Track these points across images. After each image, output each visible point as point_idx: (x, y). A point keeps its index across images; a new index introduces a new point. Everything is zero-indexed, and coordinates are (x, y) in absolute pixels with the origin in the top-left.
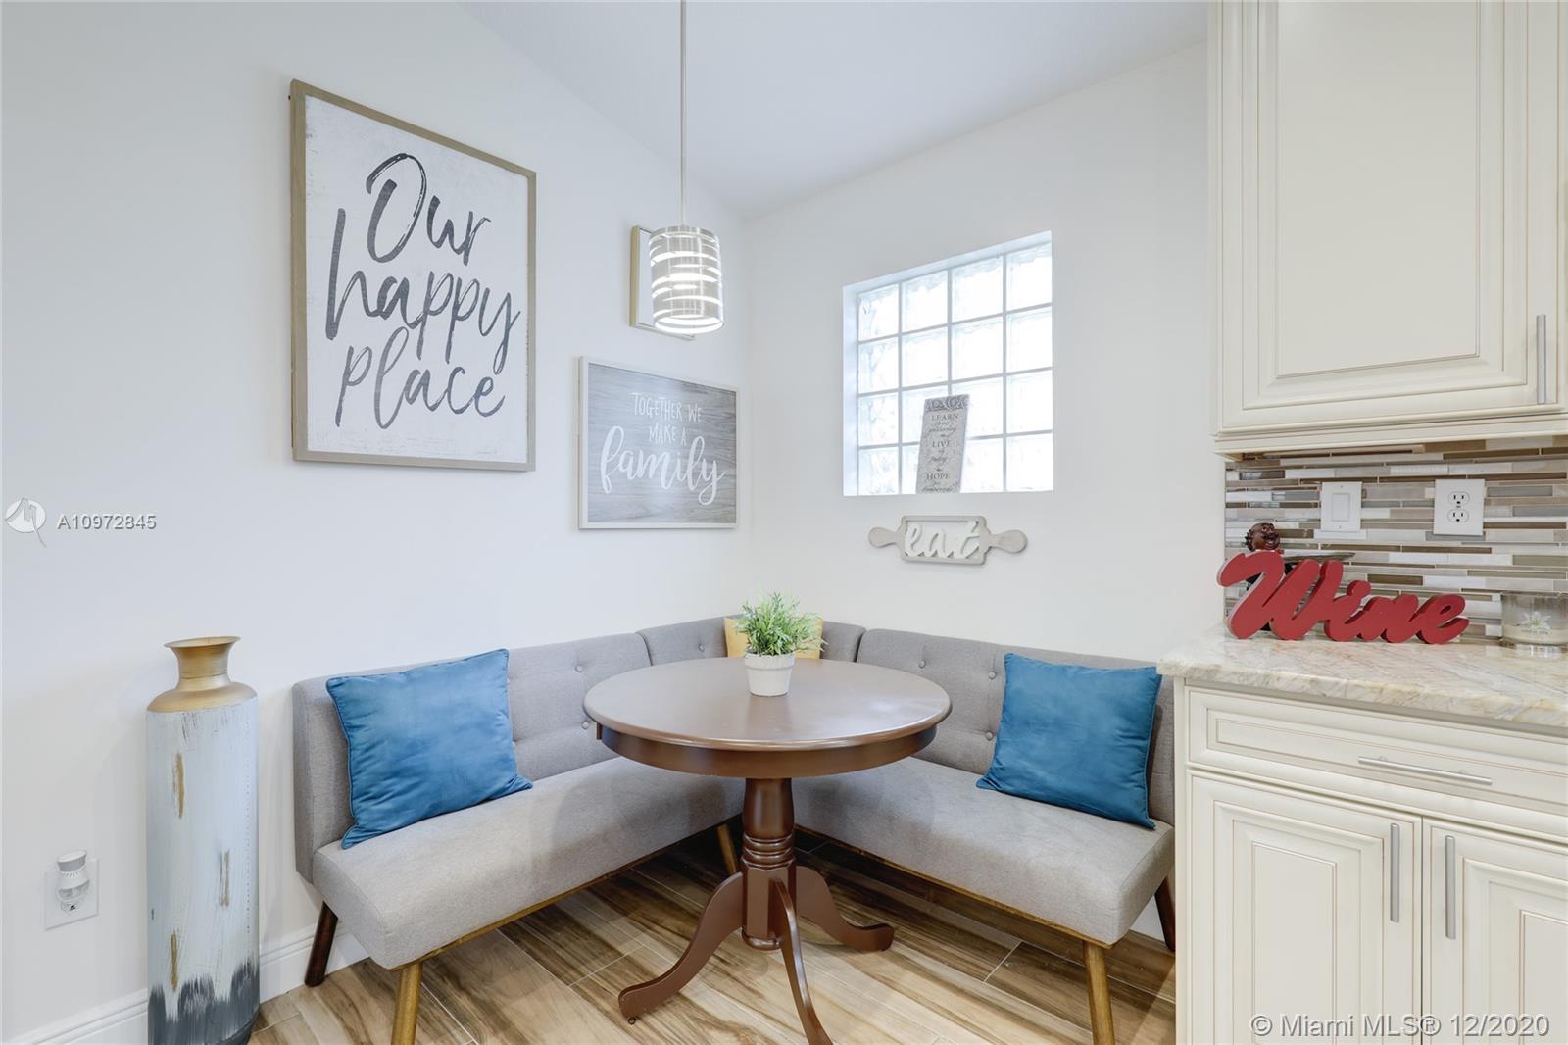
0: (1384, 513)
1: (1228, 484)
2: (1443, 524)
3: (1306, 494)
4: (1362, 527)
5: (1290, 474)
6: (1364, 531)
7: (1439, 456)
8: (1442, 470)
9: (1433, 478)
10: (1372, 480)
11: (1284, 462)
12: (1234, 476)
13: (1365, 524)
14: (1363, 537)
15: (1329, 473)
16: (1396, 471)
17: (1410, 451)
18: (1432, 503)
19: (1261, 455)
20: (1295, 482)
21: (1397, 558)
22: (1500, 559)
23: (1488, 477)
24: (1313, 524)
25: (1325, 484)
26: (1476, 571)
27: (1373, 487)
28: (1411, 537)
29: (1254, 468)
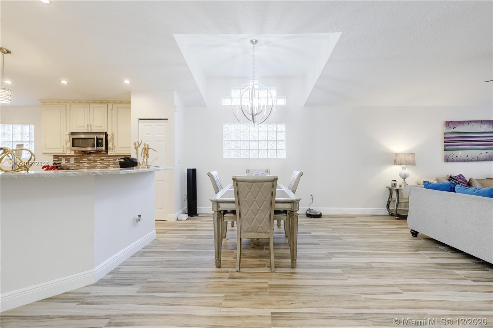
0: (67, 162)
2: (71, 163)
3: (60, 159)
5: (59, 157)
8: (71, 157)
12: (54, 157)
14: (65, 164)
15: (62, 157)
16: (68, 157)
18: (70, 160)
19: (56, 155)
21: (68, 166)
22: (75, 166)
23: (74, 158)
24: (61, 162)
25: (62, 159)
26: (73, 167)
27: (66, 159)
28: (69, 164)
29: (56, 157)
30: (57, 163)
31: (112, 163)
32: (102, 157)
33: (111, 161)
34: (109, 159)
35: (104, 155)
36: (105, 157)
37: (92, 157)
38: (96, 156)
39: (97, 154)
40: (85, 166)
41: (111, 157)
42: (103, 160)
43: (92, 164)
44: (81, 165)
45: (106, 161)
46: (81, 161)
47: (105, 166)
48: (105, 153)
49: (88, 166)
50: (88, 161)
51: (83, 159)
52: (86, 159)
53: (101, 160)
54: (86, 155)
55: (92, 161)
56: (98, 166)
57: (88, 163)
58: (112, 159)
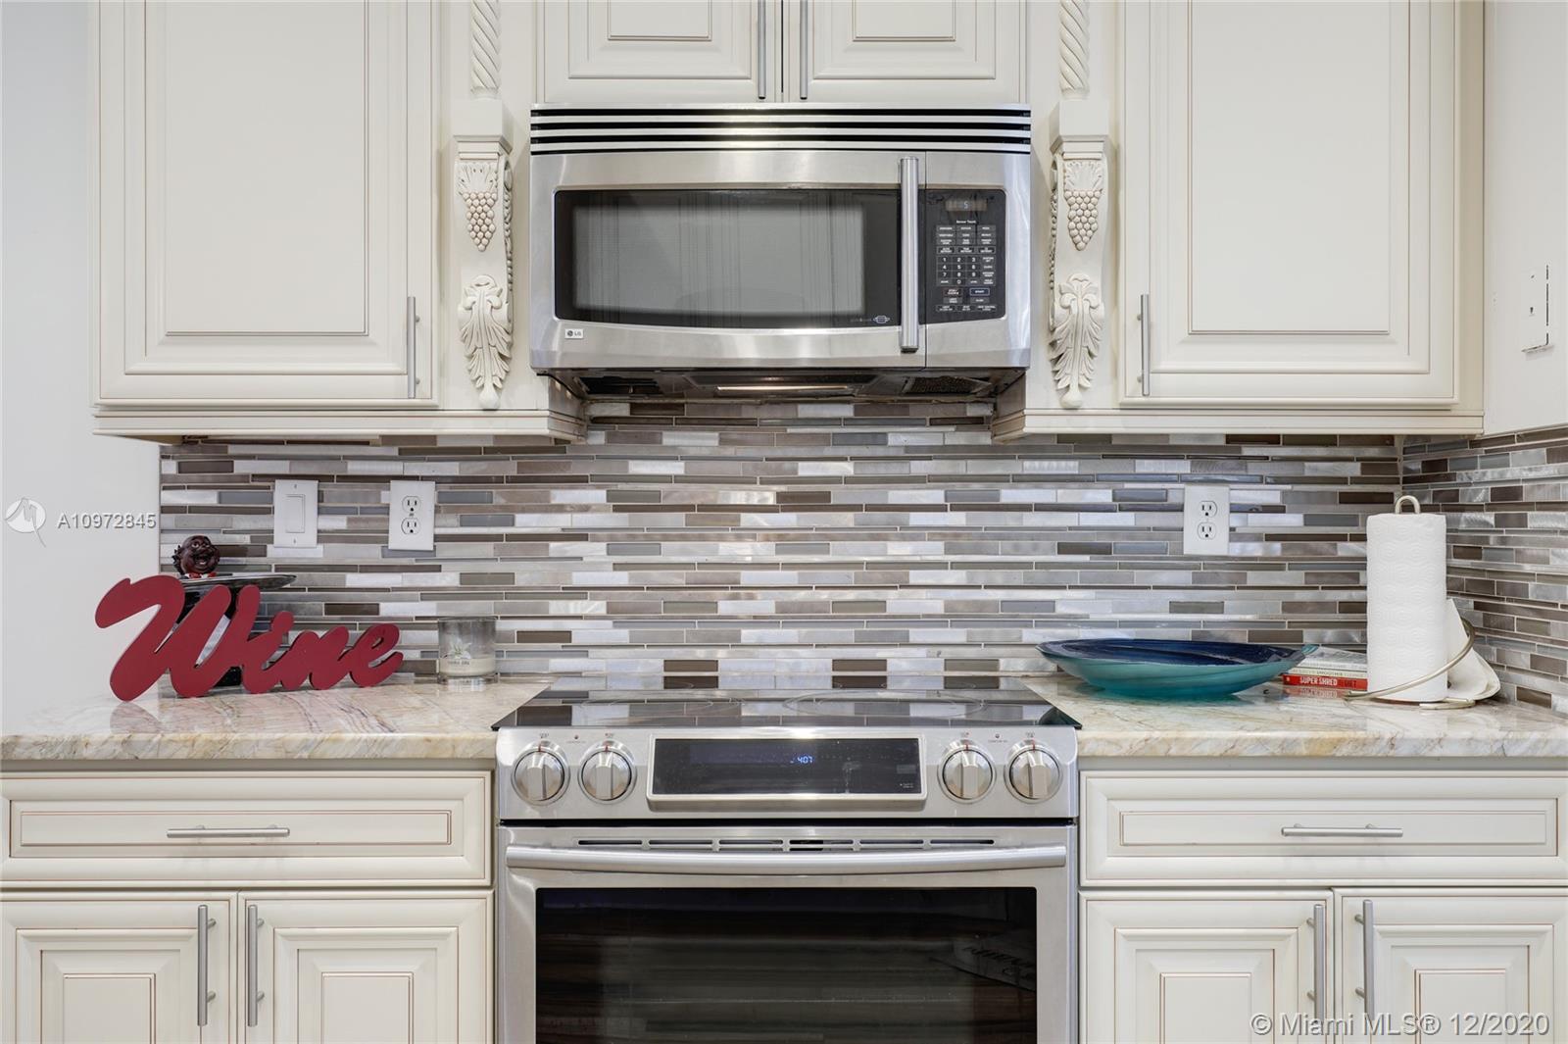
0: (339, 523)
1: (163, 478)
2: (398, 539)
3: (257, 495)
4: (320, 540)
5: (241, 467)
6: (321, 547)
7: (394, 451)
8: (395, 468)
9: (386, 479)
10: (329, 478)
11: (232, 450)
12: (171, 468)
13: (323, 537)
14: (318, 553)
15: (283, 467)
16: (355, 468)
17: (366, 443)
18: (386, 509)
19: (205, 438)
20: (244, 478)
21: (353, 580)
22: (448, 578)
23: (439, 480)
24: (264, 539)
25: (281, 489)
26: (428, 594)
27: (330, 488)
28: (371, 553)
29: (196, 457)
30: (216, 539)
31: (934, 550)
32: (805, 469)
33: (916, 519)
34: (898, 495)
35: (825, 440)
36: (847, 469)
37: (677, 468)
38: (730, 451)
39: (734, 433)
40: (579, 579)
41: (918, 468)
42: (817, 501)
43: (672, 552)
44: (527, 574)
45: (847, 519)
46: (527, 522)
47: (849, 576)
48: (847, 411)
49: (622, 578)
50: (622, 520)
51: (561, 496)
52: (597, 496)
53: (789, 502)
54: (598, 438)
55: (678, 519)
56: (747, 577)
57: (616, 542)
58: (936, 496)
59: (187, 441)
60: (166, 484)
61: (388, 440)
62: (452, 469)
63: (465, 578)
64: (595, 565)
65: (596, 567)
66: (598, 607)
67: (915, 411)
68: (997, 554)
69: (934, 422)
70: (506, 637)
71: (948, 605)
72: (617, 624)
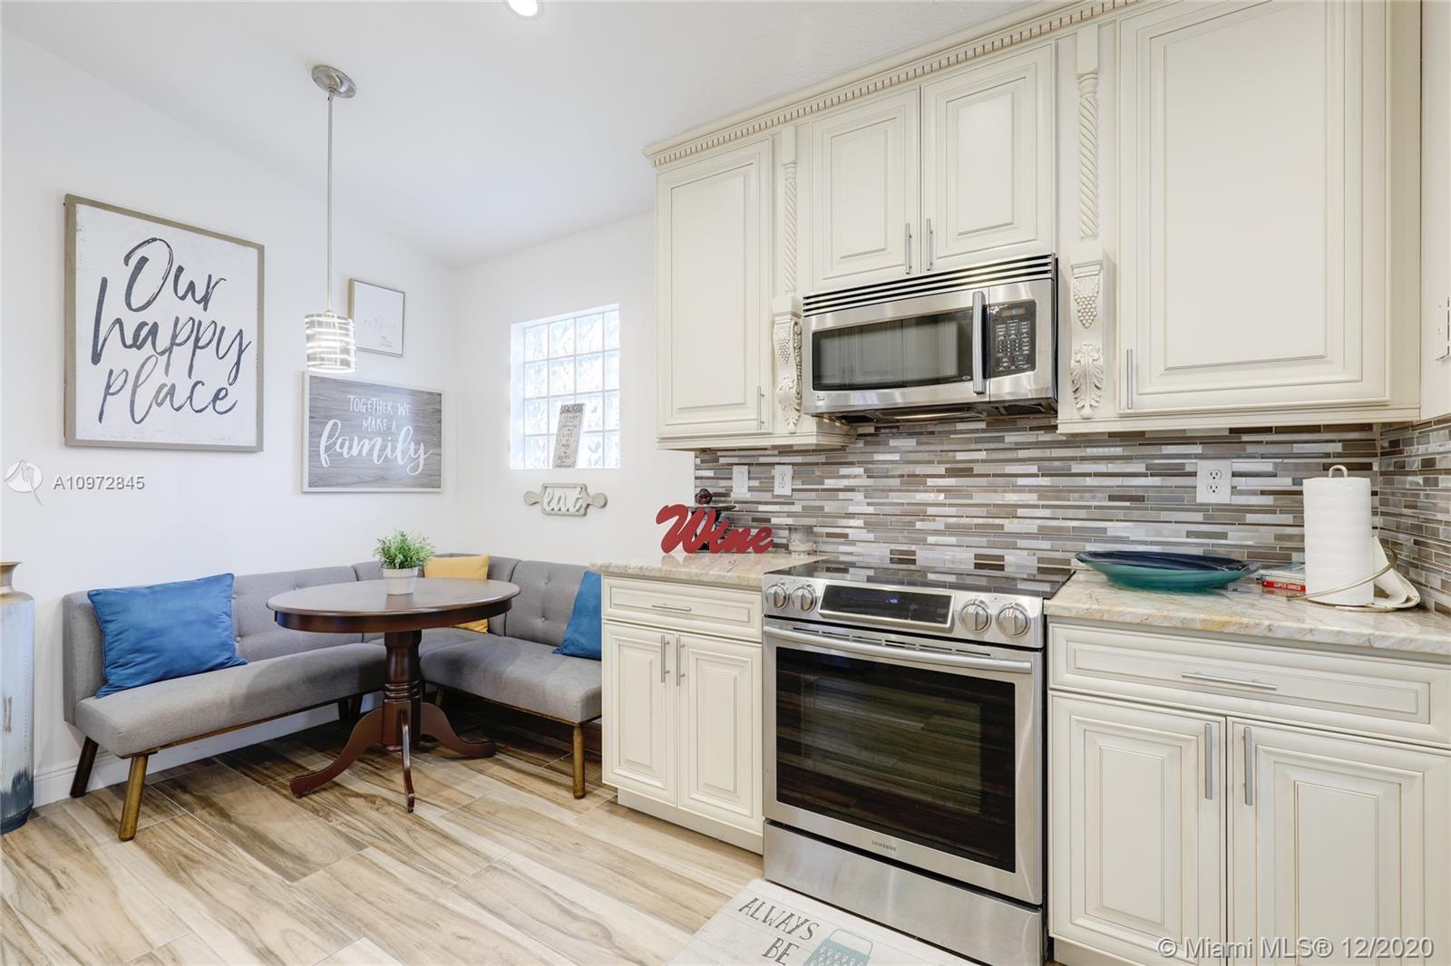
0: (756, 483)
1: (696, 466)
2: (778, 490)
3: (725, 473)
4: (749, 491)
5: (722, 460)
6: (749, 494)
7: (776, 452)
8: (776, 460)
9: (773, 464)
10: (752, 464)
11: (719, 454)
12: (698, 461)
13: (751, 489)
14: (748, 496)
15: (736, 460)
16: (762, 460)
17: (766, 449)
18: (773, 478)
19: (709, 449)
20: (723, 465)
21: (762, 508)
22: (797, 508)
23: (793, 464)
24: (730, 489)
25: (735, 467)
26: (790, 515)
27: (752, 468)
28: (767, 496)
29: (707, 457)
30: (711, 491)
31: (1032, 498)
32: (960, 456)
33: (1021, 481)
34: (1010, 469)
35: (969, 441)
36: (982, 455)
37: (896, 457)
38: (922, 448)
39: (923, 438)
40: (852, 509)
41: (1022, 454)
42: (966, 472)
43: (894, 498)
44: (829, 507)
45: (983, 481)
46: (829, 483)
47: (983, 511)
48: (983, 425)
49: (871, 510)
50: (870, 482)
51: (844, 471)
52: (860, 470)
53: (951, 473)
54: (860, 444)
55: (897, 482)
56: (930, 510)
57: (868, 492)
58: (1034, 469)
59: (704, 450)
60: (697, 468)
61: (774, 447)
62: (798, 459)
63: (804, 508)
64: (859, 503)
65: (858, 504)
66: (860, 523)
67: (1020, 424)
68: (1069, 501)
69: (1031, 429)
70: (820, 535)
71: (1040, 528)
72: (868, 532)
